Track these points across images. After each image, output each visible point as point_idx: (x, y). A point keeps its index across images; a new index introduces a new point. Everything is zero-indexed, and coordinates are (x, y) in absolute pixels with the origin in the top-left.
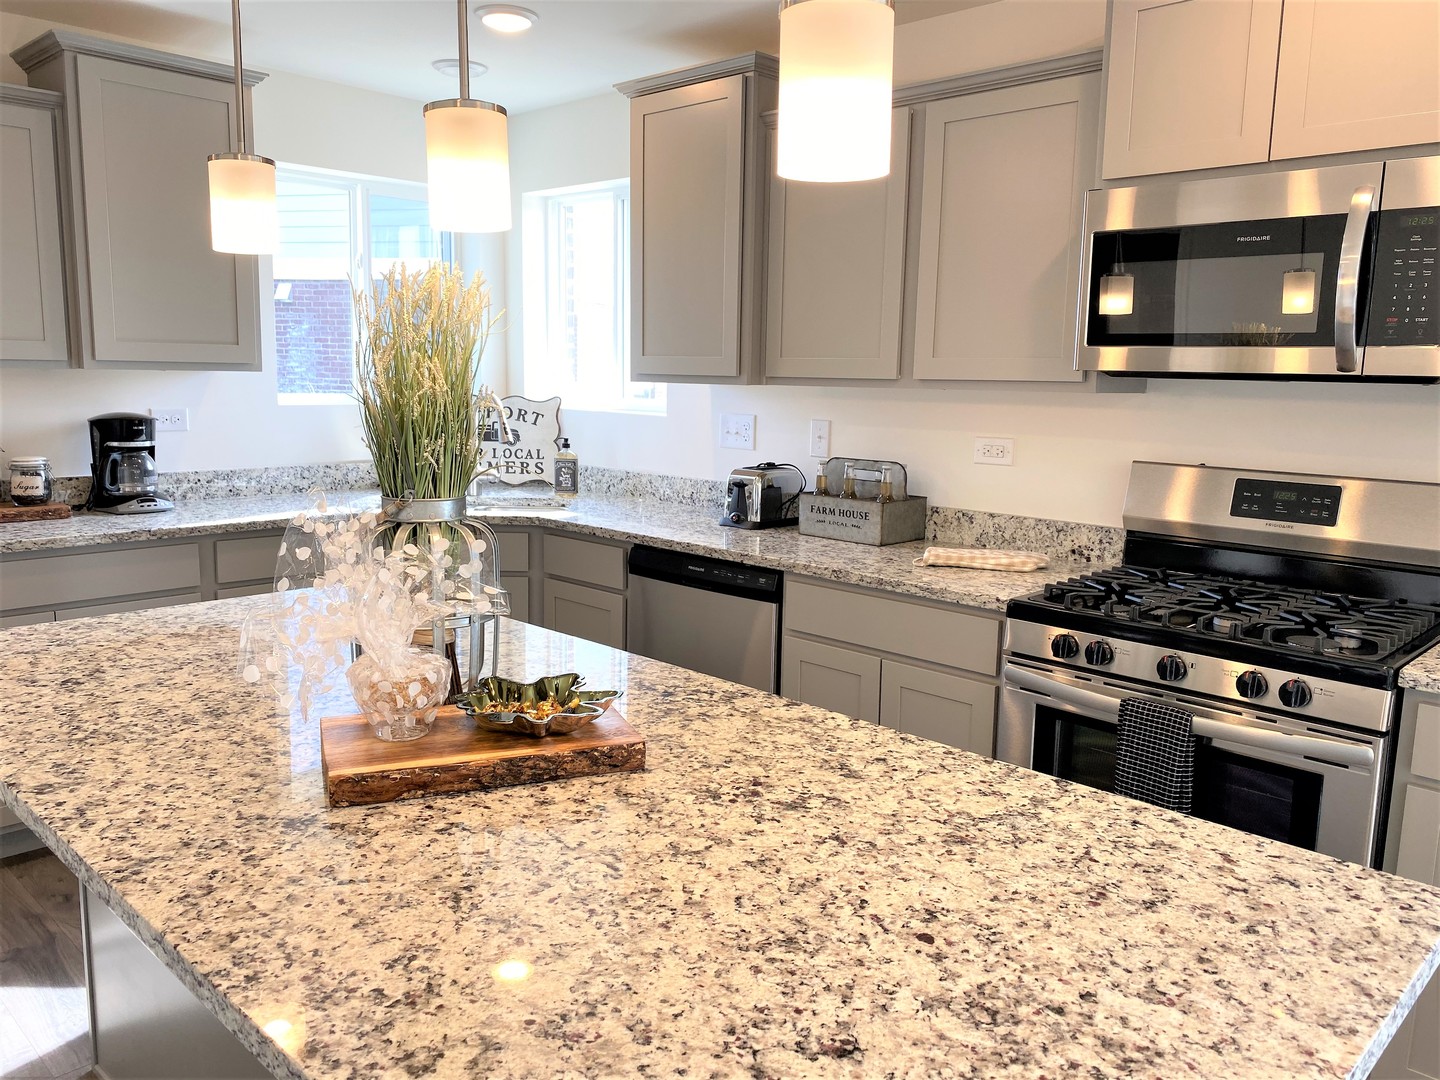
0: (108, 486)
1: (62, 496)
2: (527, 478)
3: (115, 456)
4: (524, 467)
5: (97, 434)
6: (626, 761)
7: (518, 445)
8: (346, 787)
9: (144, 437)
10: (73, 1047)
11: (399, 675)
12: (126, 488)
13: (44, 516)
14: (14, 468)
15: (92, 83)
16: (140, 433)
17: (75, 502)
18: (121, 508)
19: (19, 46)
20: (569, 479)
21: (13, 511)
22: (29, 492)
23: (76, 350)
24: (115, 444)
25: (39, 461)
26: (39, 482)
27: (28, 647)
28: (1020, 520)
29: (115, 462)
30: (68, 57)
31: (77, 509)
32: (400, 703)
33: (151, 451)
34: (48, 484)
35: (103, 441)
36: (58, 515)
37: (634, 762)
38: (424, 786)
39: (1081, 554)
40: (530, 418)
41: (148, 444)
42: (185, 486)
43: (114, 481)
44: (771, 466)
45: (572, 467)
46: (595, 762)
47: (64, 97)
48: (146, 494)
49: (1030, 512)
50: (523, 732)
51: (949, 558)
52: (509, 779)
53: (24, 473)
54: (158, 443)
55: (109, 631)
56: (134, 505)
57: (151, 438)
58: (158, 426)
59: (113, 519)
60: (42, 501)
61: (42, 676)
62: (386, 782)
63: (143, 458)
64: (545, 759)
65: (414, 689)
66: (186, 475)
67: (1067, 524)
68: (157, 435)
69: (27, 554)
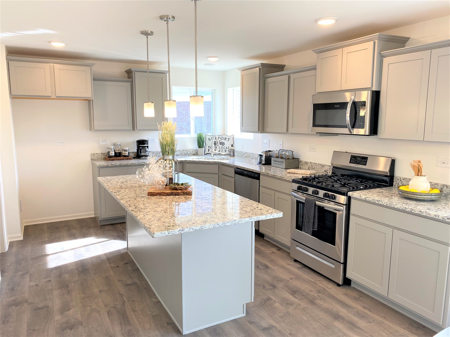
0: (139, 154)
1: (132, 155)
2: (226, 153)
3: (141, 148)
4: (225, 151)
5: (138, 143)
6: (189, 194)
7: (224, 146)
8: (150, 193)
9: (146, 144)
10: (125, 249)
11: (159, 179)
12: (143, 154)
13: (128, 159)
14: (123, 150)
15: (137, 77)
16: (145, 143)
17: (134, 157)
18: (141, 158)
19: (127, 70)
20: (232, 153)
21: (122, 158)
22: (125, 155)
23: (134, 128)
24: (141, 145)
25: (127, 149)
26: (127, 152)
27: (118, 178)
28: (315, 164)
29: (141, 149)
30: (133, 72)
31: (134, 158)
32: (159, 184)
33: (148, 147)
34: (129, 153)
35: (139, 145)
36: (130, 159)
37: (190, 194)
38: (160, 194)
39: (326, 172)
40: (227, 140)
41: (147, 145)
42: (155, 154)
43: (140, 153)
44: (270, 151)
45: (234, 151)
46: (184, 193)
47: (133, 80)
48: (146, 155)
49: (318, 162)
50: (176, 189)
51: (292, 171)
52: (172, 194)
53: (125, 151)
54: (149, 145)
55: (131, 177)
56: (144, 157)
57: (147, 144)
58: (149, 142)
59: (140, 160)
60: (128, 156)
61: (119, 182)
62: (155, 193)
63: (146, 148)
64: (177, 192)
65: (161, 182)
66: (155, 152)
67: (324, 165)
68: (149, 143)
69: (124, 166)
